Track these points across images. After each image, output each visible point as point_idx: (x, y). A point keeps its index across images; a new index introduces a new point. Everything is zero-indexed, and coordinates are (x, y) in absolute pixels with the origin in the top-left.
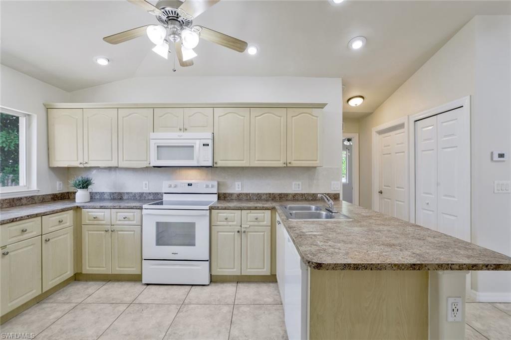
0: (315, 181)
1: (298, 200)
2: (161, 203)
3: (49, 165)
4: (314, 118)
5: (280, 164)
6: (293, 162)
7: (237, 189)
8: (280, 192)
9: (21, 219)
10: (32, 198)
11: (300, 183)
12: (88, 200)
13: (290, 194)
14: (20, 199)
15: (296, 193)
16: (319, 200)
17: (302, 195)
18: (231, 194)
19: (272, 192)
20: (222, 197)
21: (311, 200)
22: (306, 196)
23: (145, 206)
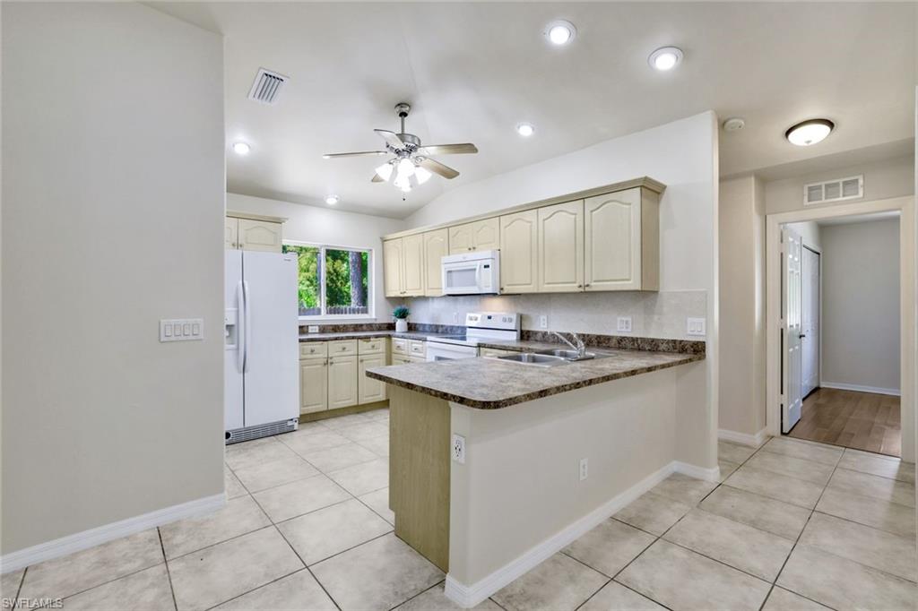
0: (656, 317)
1: (625, 348)
2: (464, 338)
3: (385, 293)
4: (625, 206)
5: (573, 288)
6: (593, 284)
7: (542, 326)
8: (599, 334)
9: (342, 339)
10: (371, 325)
11: (630, 319)
12: (406, 330)
13: (613, 337)
14: (361, 325)
15: (623, 335)
16: (664, 351)
17: (634, 340)
18: (536, 333)
19: (587, 333)
20: (525, 336)
21: (649, 350)
22: (639, 342)
23: (429, 338)
